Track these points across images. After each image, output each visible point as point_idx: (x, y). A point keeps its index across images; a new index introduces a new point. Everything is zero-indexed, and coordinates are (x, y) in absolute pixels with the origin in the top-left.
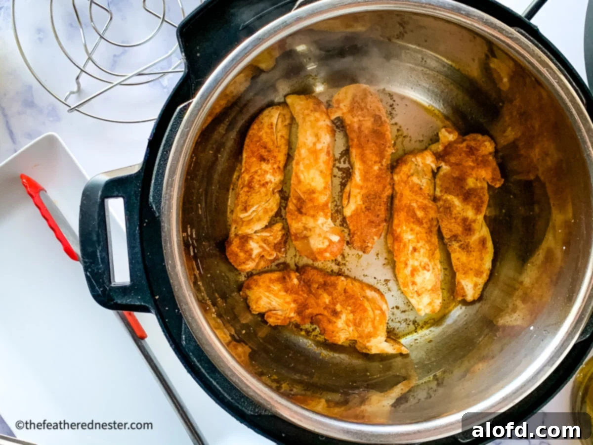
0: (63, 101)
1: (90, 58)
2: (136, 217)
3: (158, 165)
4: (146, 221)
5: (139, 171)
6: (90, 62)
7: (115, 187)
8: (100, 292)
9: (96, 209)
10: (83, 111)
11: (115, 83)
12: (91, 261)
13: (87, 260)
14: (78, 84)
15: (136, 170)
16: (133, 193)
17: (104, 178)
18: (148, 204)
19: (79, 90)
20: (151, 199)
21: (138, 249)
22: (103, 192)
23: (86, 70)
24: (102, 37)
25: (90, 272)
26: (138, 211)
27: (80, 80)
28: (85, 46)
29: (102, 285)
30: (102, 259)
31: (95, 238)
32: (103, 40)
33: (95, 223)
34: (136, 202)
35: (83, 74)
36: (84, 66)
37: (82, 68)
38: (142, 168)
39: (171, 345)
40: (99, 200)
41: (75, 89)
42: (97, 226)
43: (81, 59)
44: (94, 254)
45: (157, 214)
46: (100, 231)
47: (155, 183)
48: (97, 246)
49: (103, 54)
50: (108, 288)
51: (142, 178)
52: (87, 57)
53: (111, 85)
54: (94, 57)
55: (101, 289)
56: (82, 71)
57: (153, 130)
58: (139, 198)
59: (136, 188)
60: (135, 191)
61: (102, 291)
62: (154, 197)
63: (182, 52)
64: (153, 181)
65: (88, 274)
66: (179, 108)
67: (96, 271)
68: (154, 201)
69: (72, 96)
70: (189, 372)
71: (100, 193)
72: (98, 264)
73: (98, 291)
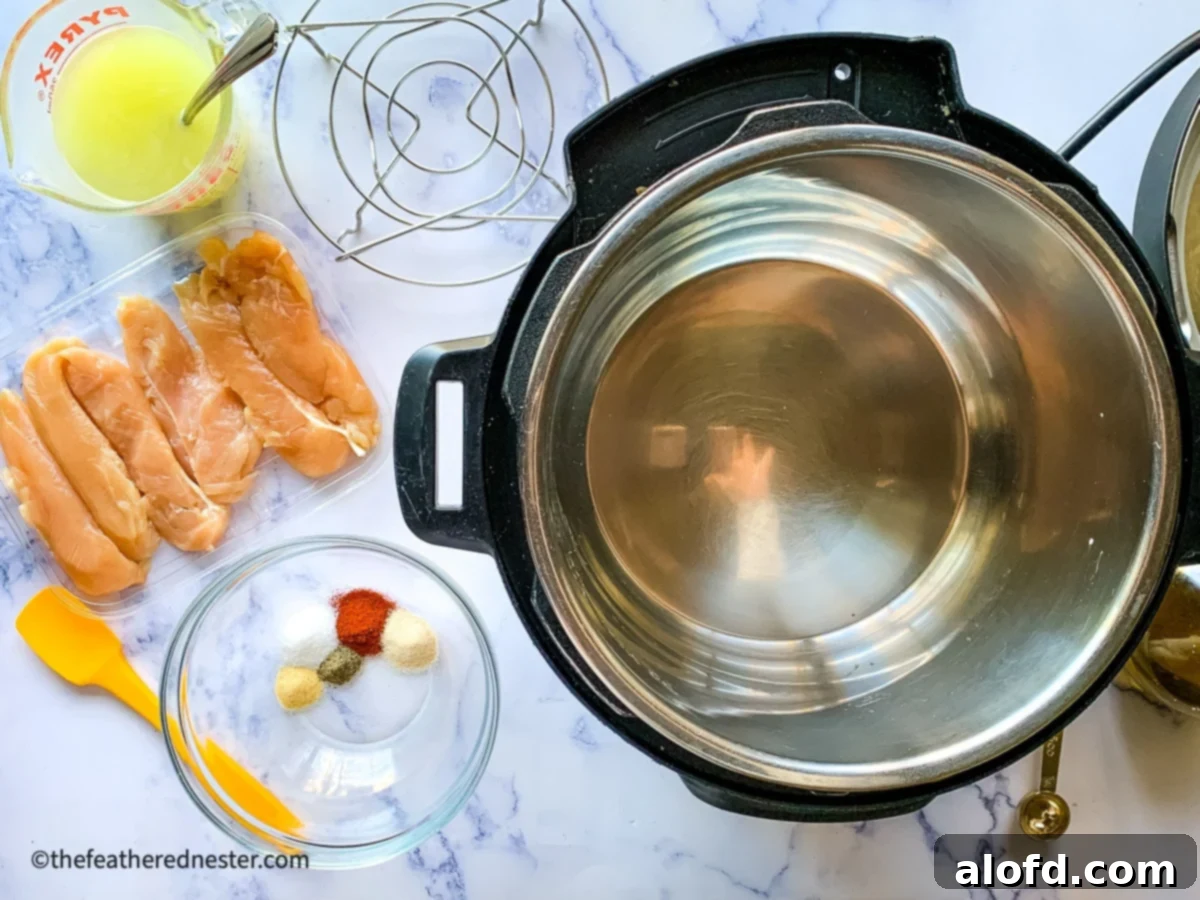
0: (335, 241)
1: (380, 185)
2: (480, 411)
3: (521, 339)
4: (492, 419)
5: (490, 347)
6: (380, 190)
7: (453, 365)
8: (418, 517)
9: (424, 394)
10: (363, 261)
11: (416, 225)
12: (409, 469)
13: (402, 468)
14: (359, 219)
15: (487, 342)
16: (478, 376)
17: (439, 352)
18: (500, 395)
19: (359, 229)
20: (506, 387)
21: (478, 460)
22: (435, 371)
23: (373, 200)
24: (401, 154)
25: (405, 486)
26: (483, 403)
27: (364, 215)
28: (375, 166)
29: (421, 505)
30: (426, 468)
31: (417, 437)
32: (402, 159)
33: (420, 415)
34: (483, 390)
35: (369, 206)
36: (371, 195)
37: (367, 195)
38: (495, 342)
39: (513, 603)
40: (428, 382)
41: (353, 227)
42: (422, 419)
43: (367, 184)
44: (415, 460)
45: (513, 411)
46: (426, 428)
47: (514, 364)
48: (420, 449)
49: (400, 179)
50: (430, 512)
51: (493, 355)
52: (376, 182)
53: (408, 228)
54: (386, 183)
55: (420, 512)
56: (367, 201)
57: (517, 287)
58: (486, 385)
59: (483, 370)
60: (482, 374)
61: (420, 516)
62: (510, 384)
63: (569, 174)
64: (511, 362)
65: (403, 488)
66: (559, 257)
67: (414, 485)
68: (509, 391)
69: (349, 236)
70: (535, 643)
71: (430, 372)
72: (419, 476)
73: (413, 515)
